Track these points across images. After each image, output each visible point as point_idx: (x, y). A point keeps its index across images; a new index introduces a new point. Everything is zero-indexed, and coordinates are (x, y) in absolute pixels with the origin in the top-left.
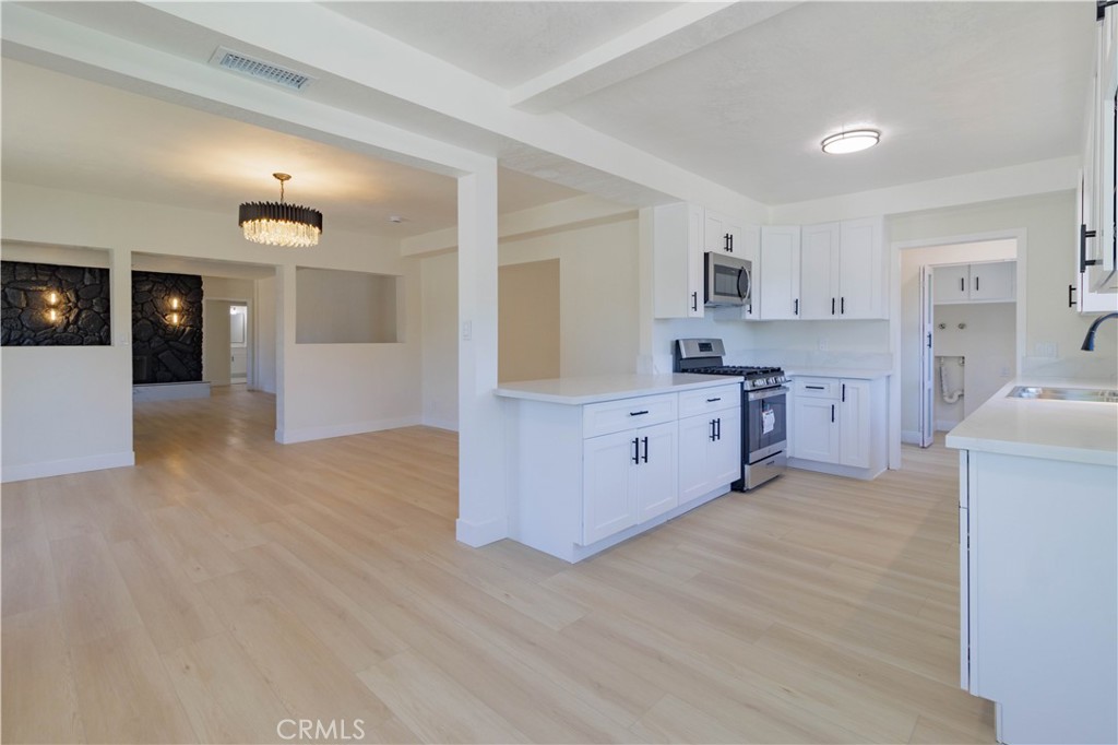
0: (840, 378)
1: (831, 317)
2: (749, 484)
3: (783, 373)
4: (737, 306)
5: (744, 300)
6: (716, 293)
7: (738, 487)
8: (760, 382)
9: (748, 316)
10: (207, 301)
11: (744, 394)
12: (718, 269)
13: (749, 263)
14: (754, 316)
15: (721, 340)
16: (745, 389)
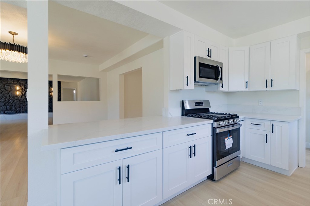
0: (270, 121)
1: (265, 89)
2: (216, 177)
3: (238, 117)
4: (215, 84)
5: (219, 81)
6: (200, 77)
7: (211, 178)
8: (222, 123)
9: (221, 89)
10: (63, 89)
11: (214, 129)
12: (201, 64)
13: (222, 64)
14: (225, 89)
15: (208, 101)
16: (214, 126)
